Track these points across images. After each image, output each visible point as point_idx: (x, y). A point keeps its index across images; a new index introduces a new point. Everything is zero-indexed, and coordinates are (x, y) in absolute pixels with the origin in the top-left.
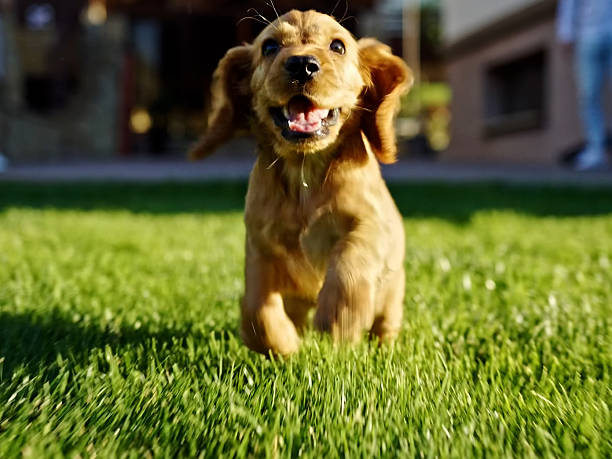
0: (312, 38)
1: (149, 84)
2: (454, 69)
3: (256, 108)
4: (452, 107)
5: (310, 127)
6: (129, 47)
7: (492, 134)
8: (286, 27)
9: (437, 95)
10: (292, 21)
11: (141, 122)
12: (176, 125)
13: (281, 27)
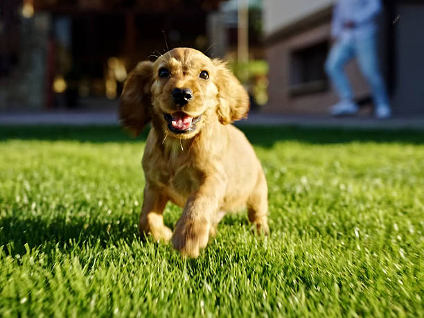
0: (189, 71)
1: (65, 59)
2: (271, 52)
3: (153, 104)
4: (269, 76)
5: (185, 126)
6: (52, 35)
7: (295, 95)
8: (174, 61)
9: (260, 68)
10: (178, 58)
11: (60, 85)
12: (84, 89)
13: (170, 62)
